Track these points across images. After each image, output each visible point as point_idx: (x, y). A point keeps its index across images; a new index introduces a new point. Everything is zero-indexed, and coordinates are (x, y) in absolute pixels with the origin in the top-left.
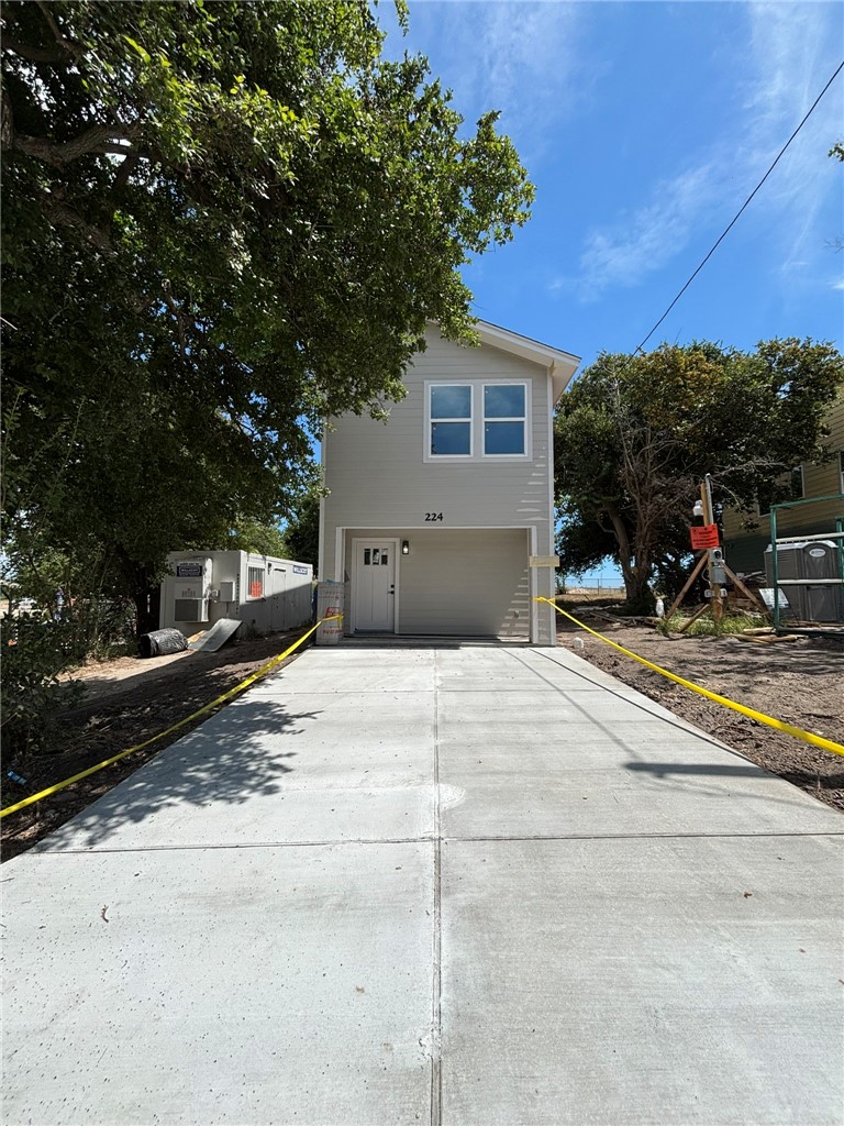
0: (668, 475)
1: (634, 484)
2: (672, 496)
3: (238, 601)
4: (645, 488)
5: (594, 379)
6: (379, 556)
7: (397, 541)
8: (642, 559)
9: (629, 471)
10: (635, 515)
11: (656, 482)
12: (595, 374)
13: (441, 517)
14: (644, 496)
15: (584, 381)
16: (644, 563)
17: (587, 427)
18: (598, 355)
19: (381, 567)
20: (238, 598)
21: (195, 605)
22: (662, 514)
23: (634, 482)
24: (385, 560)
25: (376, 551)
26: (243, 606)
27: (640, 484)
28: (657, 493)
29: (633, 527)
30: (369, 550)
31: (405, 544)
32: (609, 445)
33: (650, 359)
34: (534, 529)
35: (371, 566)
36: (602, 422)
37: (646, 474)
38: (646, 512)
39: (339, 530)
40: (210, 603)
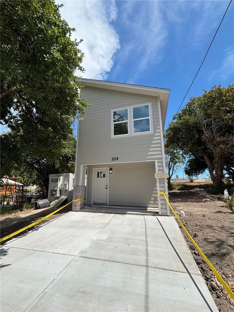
0: (224, 136)
1: (209, 141)
2: (227, 144)
3: (68, 190)
4: (215, 142)
5: (190, 107)
6: (102, 174)
7: (108, 168)
8: (218, 171)
9: (206, 136)
10: (212, 154)
11: (218, 139)
12: (190, 105)
13: (117, 159)
14: (215, 146)
15: (186, 108)
16: (219, 172)
17: (187, 123)
18: (190, 99)
19: (103, 178)
20: (68, 188)
21: (56, 191)
22: (224, 152)
23: (209, 140)
24: (104, 176)
25: (101, 172)
26: (70, 191)
27: (212, 141)
28: (220, 144)
29: (213, 158)
30: (99, 172)
31: (111, 169)
32: (196, 128)
33: (209, 93)
34: (156, 161)
35: (99, 178)
36: (192, 120)
37: (214, 137)
38: (217, 152)
39: (82, 166)
40: (60, 190)
